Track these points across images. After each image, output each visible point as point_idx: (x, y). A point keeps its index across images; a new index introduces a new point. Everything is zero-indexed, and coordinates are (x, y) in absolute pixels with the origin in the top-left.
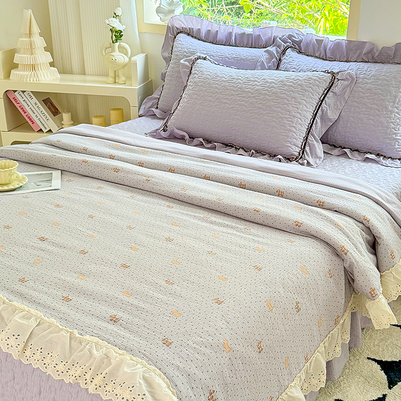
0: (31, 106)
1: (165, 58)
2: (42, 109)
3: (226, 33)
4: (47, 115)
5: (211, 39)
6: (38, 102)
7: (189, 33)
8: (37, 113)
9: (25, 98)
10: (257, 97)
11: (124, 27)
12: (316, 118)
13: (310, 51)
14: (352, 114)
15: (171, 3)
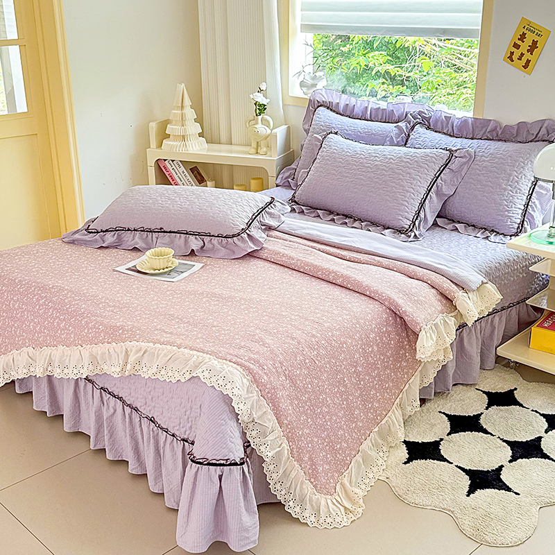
0: (179, 175)
2: (189, 177)
3: (362, 108)
4: (193, 182)
6: (185, 171)
9: (174, 167)
10: (376, 172)
11: (268, 100)
12: (430, 193)
13: (439, 127)
14: (467, 191)
15: (314, 78)
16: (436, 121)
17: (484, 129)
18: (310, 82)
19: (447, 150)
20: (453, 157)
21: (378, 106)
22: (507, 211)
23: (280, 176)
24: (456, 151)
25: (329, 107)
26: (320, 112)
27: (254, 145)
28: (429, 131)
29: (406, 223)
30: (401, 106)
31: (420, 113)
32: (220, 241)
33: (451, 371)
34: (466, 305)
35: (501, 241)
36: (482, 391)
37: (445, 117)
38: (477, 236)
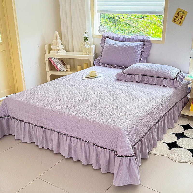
0: (57, 63)
1: (102, 46)
3: (122, 38)
4: (62, 65)
5: (117, 40)
7: (110, 38)
8: (59, 65)
9: (55, 60)
11: (88, 36)
18: (102, 30)
23: (95, 62)
36: (180, 125)
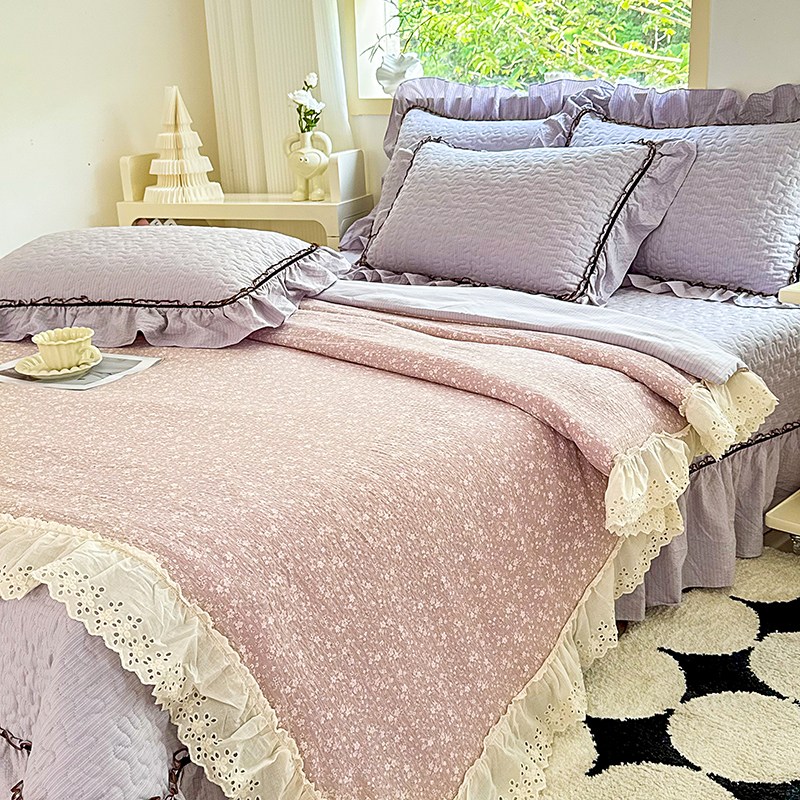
3: (484, 101)
5: (461, 113)
10: (510, 193)
11: (322, 105)
12: (616, 224)
13: (625, 115)
14: (687, 216)
15: (401, 61)
16: (620, 105)
17: (711, 109)
18: (393, 69)
19: (644, 144)
20: (656, 156)
21: (512, 94)
22: (767, 247)
23: (347, 236)
24: (661, 144)
25: (427, 107)
26: (412, 117)
27: (301, 186)
28: (607, 124)
29: (573, 281)
30: (555, 87)
31: (590, 93)
32: (198, 314)
33: (679, 559)
34: (708, 412)
35: (759, 305)
36: (743, 601)
37: (635, 95)
38: (711, 298)
